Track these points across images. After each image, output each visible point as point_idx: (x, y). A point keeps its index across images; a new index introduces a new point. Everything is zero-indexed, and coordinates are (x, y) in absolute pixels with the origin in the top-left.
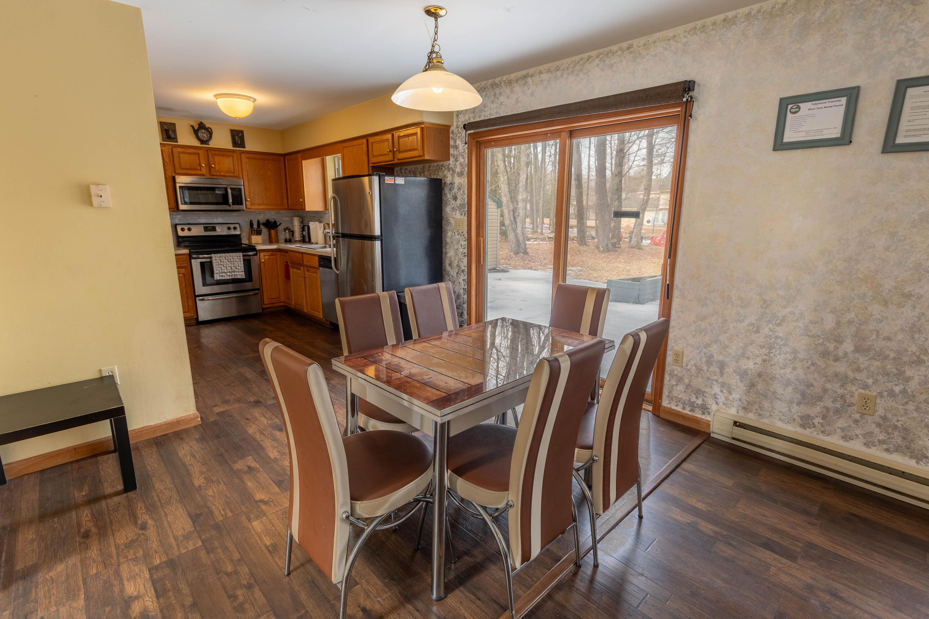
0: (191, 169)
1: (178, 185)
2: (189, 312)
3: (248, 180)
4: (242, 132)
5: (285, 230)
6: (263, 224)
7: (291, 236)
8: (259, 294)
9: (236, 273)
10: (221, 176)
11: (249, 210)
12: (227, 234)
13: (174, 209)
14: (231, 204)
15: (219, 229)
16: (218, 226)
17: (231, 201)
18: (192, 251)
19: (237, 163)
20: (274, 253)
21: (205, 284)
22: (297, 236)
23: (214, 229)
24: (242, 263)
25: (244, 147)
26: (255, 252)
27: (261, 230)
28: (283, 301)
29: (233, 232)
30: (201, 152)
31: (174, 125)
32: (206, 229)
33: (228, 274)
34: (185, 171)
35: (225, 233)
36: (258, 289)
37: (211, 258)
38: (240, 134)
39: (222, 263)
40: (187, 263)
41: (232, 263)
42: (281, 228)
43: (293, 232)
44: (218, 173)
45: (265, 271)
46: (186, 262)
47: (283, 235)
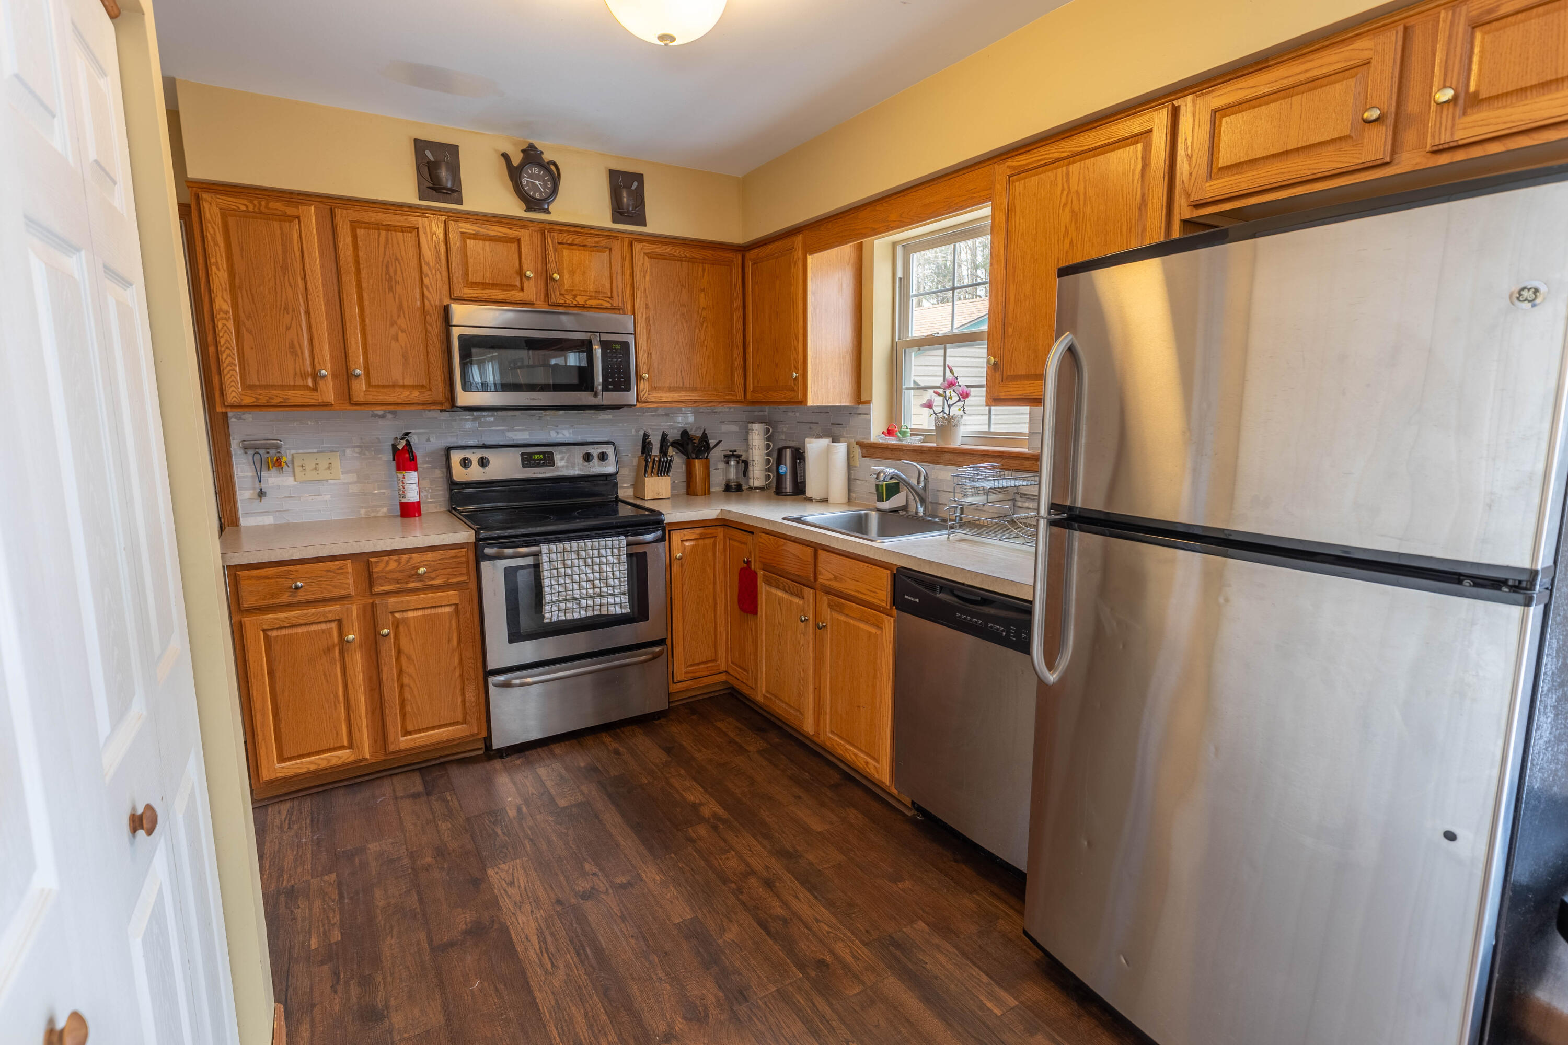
0: (494, 285)
1: (456, 332)
2: (464, 722)
3: (648, 320)
4: (639, 177)
5: (727, 458)
6: (675, 444)
7: (741, 474)
8: (665, 654)
9: (604, 601)
10: (575, 306)
11: (645, 405)
12: (582, 473)
13: (441, 404)
14: (600, 388)
15: (562, 459)
16: (561, 452)
17: (599, 379)
18: (484, 534)
19: (620, 271)
20: (708, 531)
21: (515, 636)
22: (757, 475)
23: (548, 460)
24: (624, 567)
25: (644, 224)
26: (659, 533)
27: (671, 461)
28: (723, 668)
29: (597, 468)
30: (524, 235)
31: (454, 150)
32: (528, 461)
33: (584, 602)
34: (479, 292)
35: (576, 472)
36: (661, 642)
37: (537, 555)
38: (635, 184)
39: (569, 571)
40: (468, 574)
41: (596, 568)
42: (716, 454)
43: (746, 463)
44: (569, 299)
45: (683, 585)
46: (464, 570)
47: (721, 473)
